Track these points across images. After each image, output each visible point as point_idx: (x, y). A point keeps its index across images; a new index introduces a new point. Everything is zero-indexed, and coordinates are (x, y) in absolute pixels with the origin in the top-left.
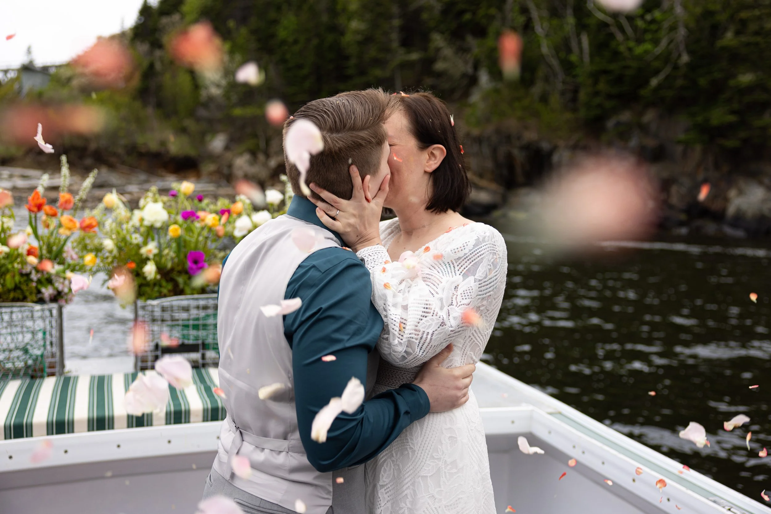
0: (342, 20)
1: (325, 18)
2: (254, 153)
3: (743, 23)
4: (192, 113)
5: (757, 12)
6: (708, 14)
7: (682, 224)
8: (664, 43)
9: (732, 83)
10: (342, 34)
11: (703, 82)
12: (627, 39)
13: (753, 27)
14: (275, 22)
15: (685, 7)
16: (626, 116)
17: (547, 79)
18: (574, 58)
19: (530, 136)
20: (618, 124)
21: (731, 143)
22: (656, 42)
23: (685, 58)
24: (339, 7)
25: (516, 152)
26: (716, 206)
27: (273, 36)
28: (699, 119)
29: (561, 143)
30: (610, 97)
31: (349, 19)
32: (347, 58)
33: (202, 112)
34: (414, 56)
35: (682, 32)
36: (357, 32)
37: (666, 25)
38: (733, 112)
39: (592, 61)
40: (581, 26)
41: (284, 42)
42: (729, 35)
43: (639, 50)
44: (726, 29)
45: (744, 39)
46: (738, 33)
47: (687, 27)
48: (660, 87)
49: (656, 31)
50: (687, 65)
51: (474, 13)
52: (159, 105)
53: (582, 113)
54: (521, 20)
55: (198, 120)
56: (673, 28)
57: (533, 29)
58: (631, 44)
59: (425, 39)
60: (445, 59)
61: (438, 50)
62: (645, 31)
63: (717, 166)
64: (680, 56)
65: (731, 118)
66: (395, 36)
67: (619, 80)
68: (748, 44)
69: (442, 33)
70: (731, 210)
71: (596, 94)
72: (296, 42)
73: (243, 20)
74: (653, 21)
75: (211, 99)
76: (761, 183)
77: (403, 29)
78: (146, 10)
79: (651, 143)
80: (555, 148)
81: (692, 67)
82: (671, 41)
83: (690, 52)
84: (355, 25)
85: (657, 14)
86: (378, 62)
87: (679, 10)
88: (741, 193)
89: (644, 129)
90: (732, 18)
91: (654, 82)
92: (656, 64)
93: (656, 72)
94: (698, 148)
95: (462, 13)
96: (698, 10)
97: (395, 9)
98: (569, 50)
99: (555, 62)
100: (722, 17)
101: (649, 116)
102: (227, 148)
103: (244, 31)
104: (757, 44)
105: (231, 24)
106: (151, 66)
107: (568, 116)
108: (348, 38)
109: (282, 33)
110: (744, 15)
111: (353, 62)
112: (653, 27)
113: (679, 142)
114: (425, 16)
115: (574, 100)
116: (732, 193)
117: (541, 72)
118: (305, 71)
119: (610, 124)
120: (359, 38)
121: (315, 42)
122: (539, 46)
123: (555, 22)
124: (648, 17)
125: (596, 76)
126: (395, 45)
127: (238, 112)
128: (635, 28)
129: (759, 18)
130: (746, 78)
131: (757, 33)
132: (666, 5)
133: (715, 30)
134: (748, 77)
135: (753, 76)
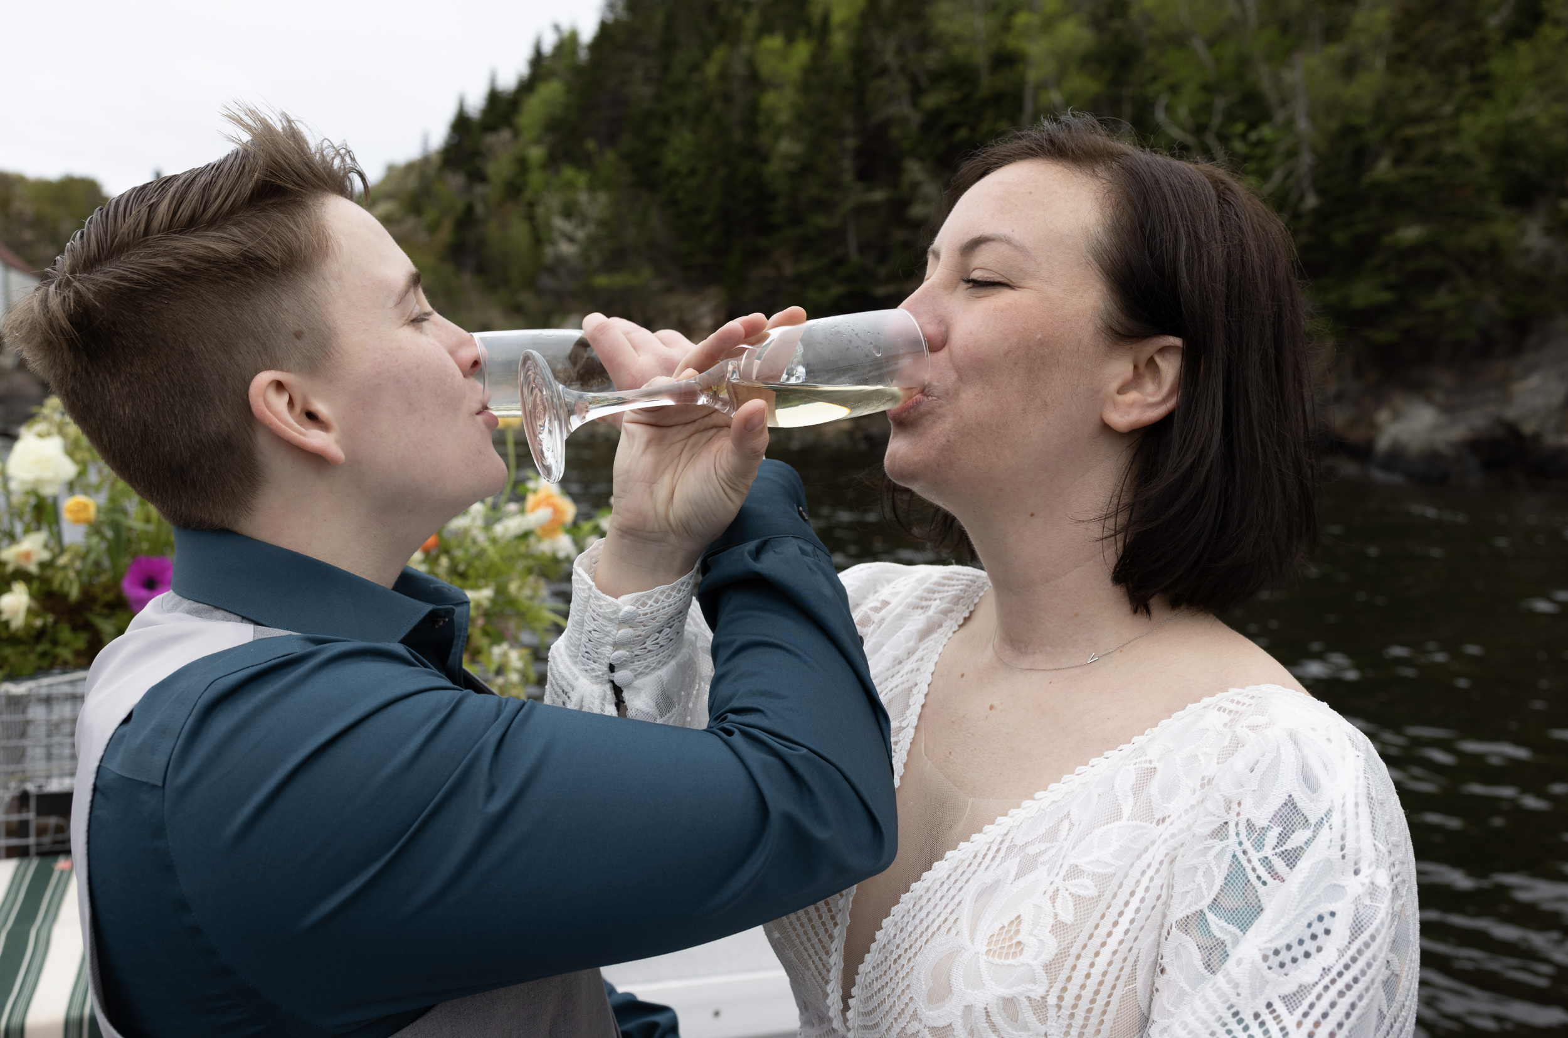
0: (764, 139)
1: (738, 136)
3: (1409, 145)
4: (530, 283)
5: (1429, 128)
6: (1349, 131)
8: (1278, 176)
9: (1387, 240)
10: (765, 160)
11: (1340, 238)
13: (1423, 151)
14: (661, 141)
15: (1313, 119)
21: (1383, 336)
22: (1265, 175)
23: (1311, 201)
24: (761, 119)
26: (1357, 435)
27: (656, 163)
28: (1333, 297)
31: (777, 136)
32: (772, 197)
33: (547, 281)
34: (878, 195)
35: (1306, 159)
36: (789, 157)
37: (1281, 148)
38: (1388, 287)
41: (673, 173)
42: (1384, 164)
44: (1377, 157)
45: (1408, 170)
46: (1398, 161)
47: (1314, 151)
49: (1265, 158)
50: (1315, 211)
51: (973, 129)
52: (481, 270)
55: (540, 292)
56: (1292, 154)
59: (895, 169)
60: (926, 200)
61: (915, 185)
62: (1246, 158)
63: (1359, 375)
64: (1302, 198)
65: (1385, 297)
66: (847, 164)
68: (1415, 179)
69: (921, 158)
70: (1383, 443)
72: (692, 172)
73: (610, 139)
74: (1260, 143)
75: (560, 260)
76: (1429, 401)
77: (859, 153)
78: (462, 124)
81: (1322, 215)
82: (1289, 174)
83: (1321, 192)
84: (786, 145)
85: (1266, 131)
86: (822, 205)
87: (1303, 125)
88: (1397, 416)
90: (1388, 137)
94: (1330, 343)
95: (954, 127)
96: (1334, 124)
97: (848, 122)
100: (1373, 136)
103: (610, 155)
104: (1429, 178)
105: (591, 145)
106: (470, 209)
108: (773, 168)
109: (671, 159)
110: (1410, 131)
111: (781, 203)
112: (1260, 151)
114: (895, 133)
116: (1383, 416)
118: (706, 218)
120: (792, 166)
121: (722, 172)
124: (1253, 136)
126: (848, 177)
127: (601, 281)
129: (1435, 137)
130: (1410, 233)
131: (1430, 161)
132: (1280, 117)
133: (1362, 157)
134: (1413, 231)
135: (1421, 230)
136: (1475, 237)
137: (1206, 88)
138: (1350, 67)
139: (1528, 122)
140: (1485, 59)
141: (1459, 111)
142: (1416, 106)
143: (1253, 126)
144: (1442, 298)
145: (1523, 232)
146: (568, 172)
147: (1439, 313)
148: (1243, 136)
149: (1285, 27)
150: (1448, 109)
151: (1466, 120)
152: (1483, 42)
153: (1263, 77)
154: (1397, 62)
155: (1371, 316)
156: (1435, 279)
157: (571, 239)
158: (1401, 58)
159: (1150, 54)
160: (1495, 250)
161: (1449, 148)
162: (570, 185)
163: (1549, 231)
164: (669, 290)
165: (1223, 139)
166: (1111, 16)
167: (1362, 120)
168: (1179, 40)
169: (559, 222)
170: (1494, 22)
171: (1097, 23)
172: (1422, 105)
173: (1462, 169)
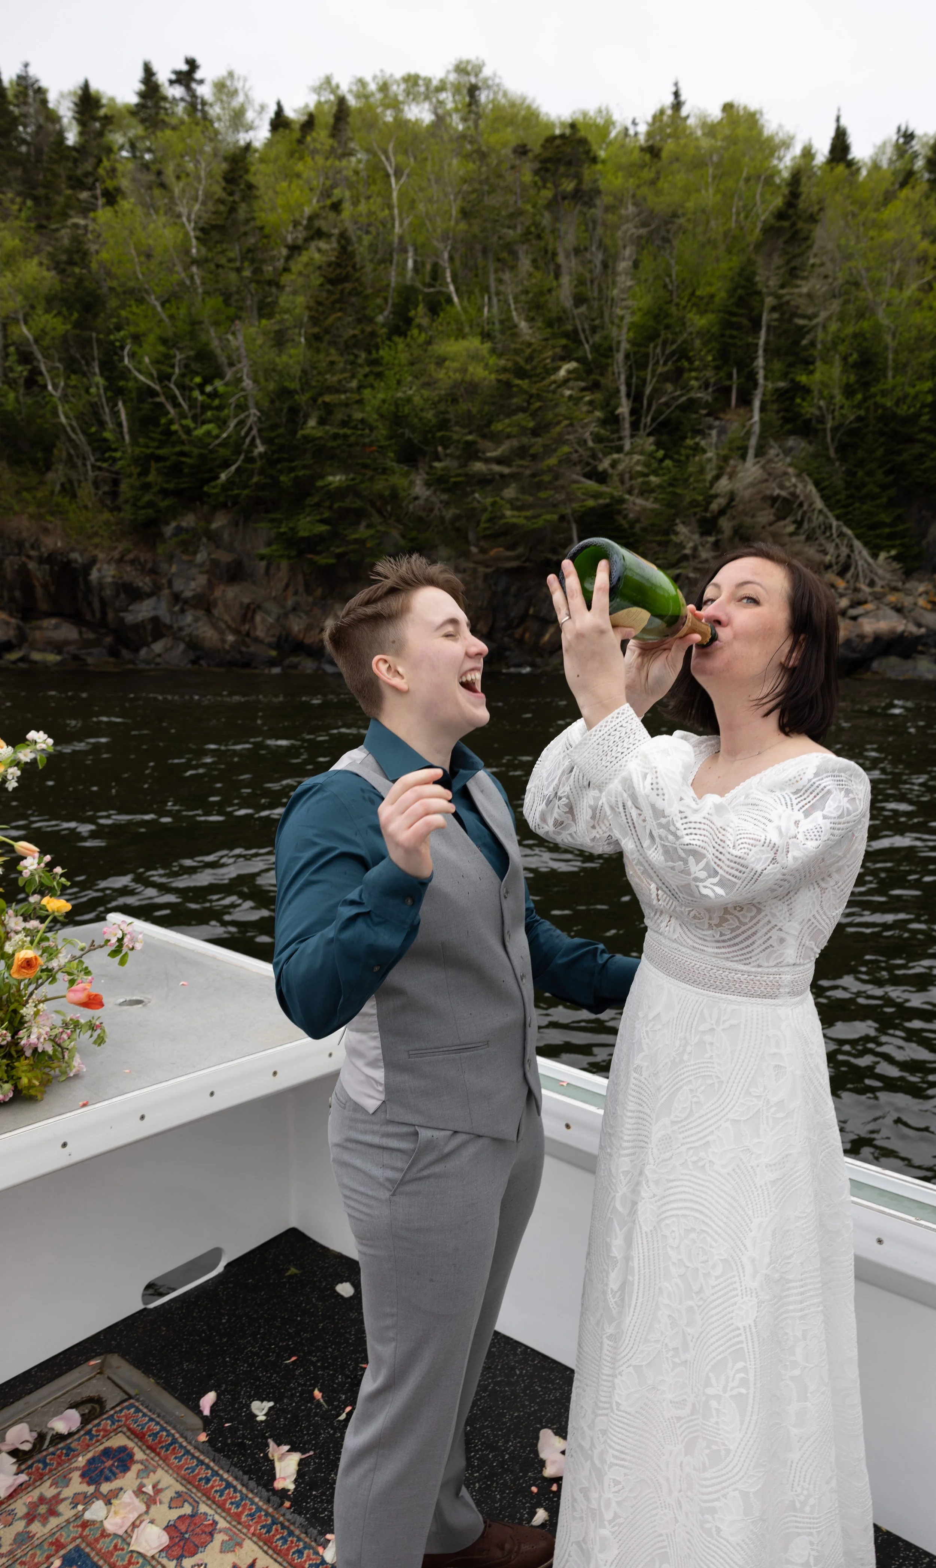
3: (327, 409)
5: (342, 397)
6: (284, 393)
7: (272, 663)
8: (232, 424)
9: (320, 483)
11: (285, 480)
12: (183, 416)
13: (339, 415)
15: (256, 381)
16: (189, 520)
17: (70, 461)
18: (107, 435)
19: (53, 542)
20: (179, 530)
21: (323, 560)
22: (222, 424)
23: (261, 448)
25: (32, 565)
26: (309, 637)
28: (283, 528)
29: (101, 556)
30: (165, 493)
35: (254, 412)
37: (233, 401)
38: (323, 521)
39: (135, 442)
40: (116, 391)
42: (312, 423)
43: (199, 432)
44: (307, 417)
45: (329, 429)
46: (322, 422)
47: (257, 405)
48: (230, 482)
49: (220, 408)
50: (260, 454)
53: (127, 513)
54: (21, 371)
56: (241, 407)
57: (45, 387)
58: (188, 422)
62: (205, 407)
63: (308, 591)
64: (253, 443)
65: (323, 528)
67: (176, 470)
68: (336, 437)
71: (147, 487)
74: (214, 395)
79: (225, 557)
80: (93, 561)
81: (270, 460)
82: (241, 423)
83: (267, 441)
85: (219, 385)
87: (247, 383)
89: (214, 538)
90: (315, 400)
91: (223, 476)
92: (224, 452)
93: (226, 465)
94: (284, 564)
96: (272, 386)
98: (102, 424)
99: (80, 439)
100: (303, 399)
101: (219, 522)
104: (345, 436)
107: (106, 515)
110: (328, 398)
112: (216, 402)
113: (262, 558)
115: (114, 494)
117: (60, 451)
119: (168, 530)
122: (55, 414)
123: (74, 380)
124: (209, 389)
125: (144, 463)
128: (192, 403)
129: (347, 405)
130: (336, 479)
131: (344, 424)
132: (229, 375)
133: (295, 415)
134: (338, 478)
135: (344, 478)
136: (380, 485)
137: (164, 341)
138: (280, 340)
139: (409, 400)
140: (377, 348)
141: (360, 388)
142: (332, 379)
143: (207, 380)
144: (362, 531)
145: (412, 483)
147: (361, 542)
148: (201, 387)
149: (227, 298)
150: (354, 384)
151: (367, 393)
152: (373, 334)
153: (212, 337)
154: (315, 340)
155: (312, 544)
156: (358, 515)
158: (317, 338)
159: (113, 303)
160: (394, 495)
161: (358, 416)
163: (428, 484)
165: (182, 387)
166: (71, 262)
167: (294, 385)
168: (137, 295)
170: (380, 319)
171: (60, 268)
172: (335, 378)
173: (367, 431)
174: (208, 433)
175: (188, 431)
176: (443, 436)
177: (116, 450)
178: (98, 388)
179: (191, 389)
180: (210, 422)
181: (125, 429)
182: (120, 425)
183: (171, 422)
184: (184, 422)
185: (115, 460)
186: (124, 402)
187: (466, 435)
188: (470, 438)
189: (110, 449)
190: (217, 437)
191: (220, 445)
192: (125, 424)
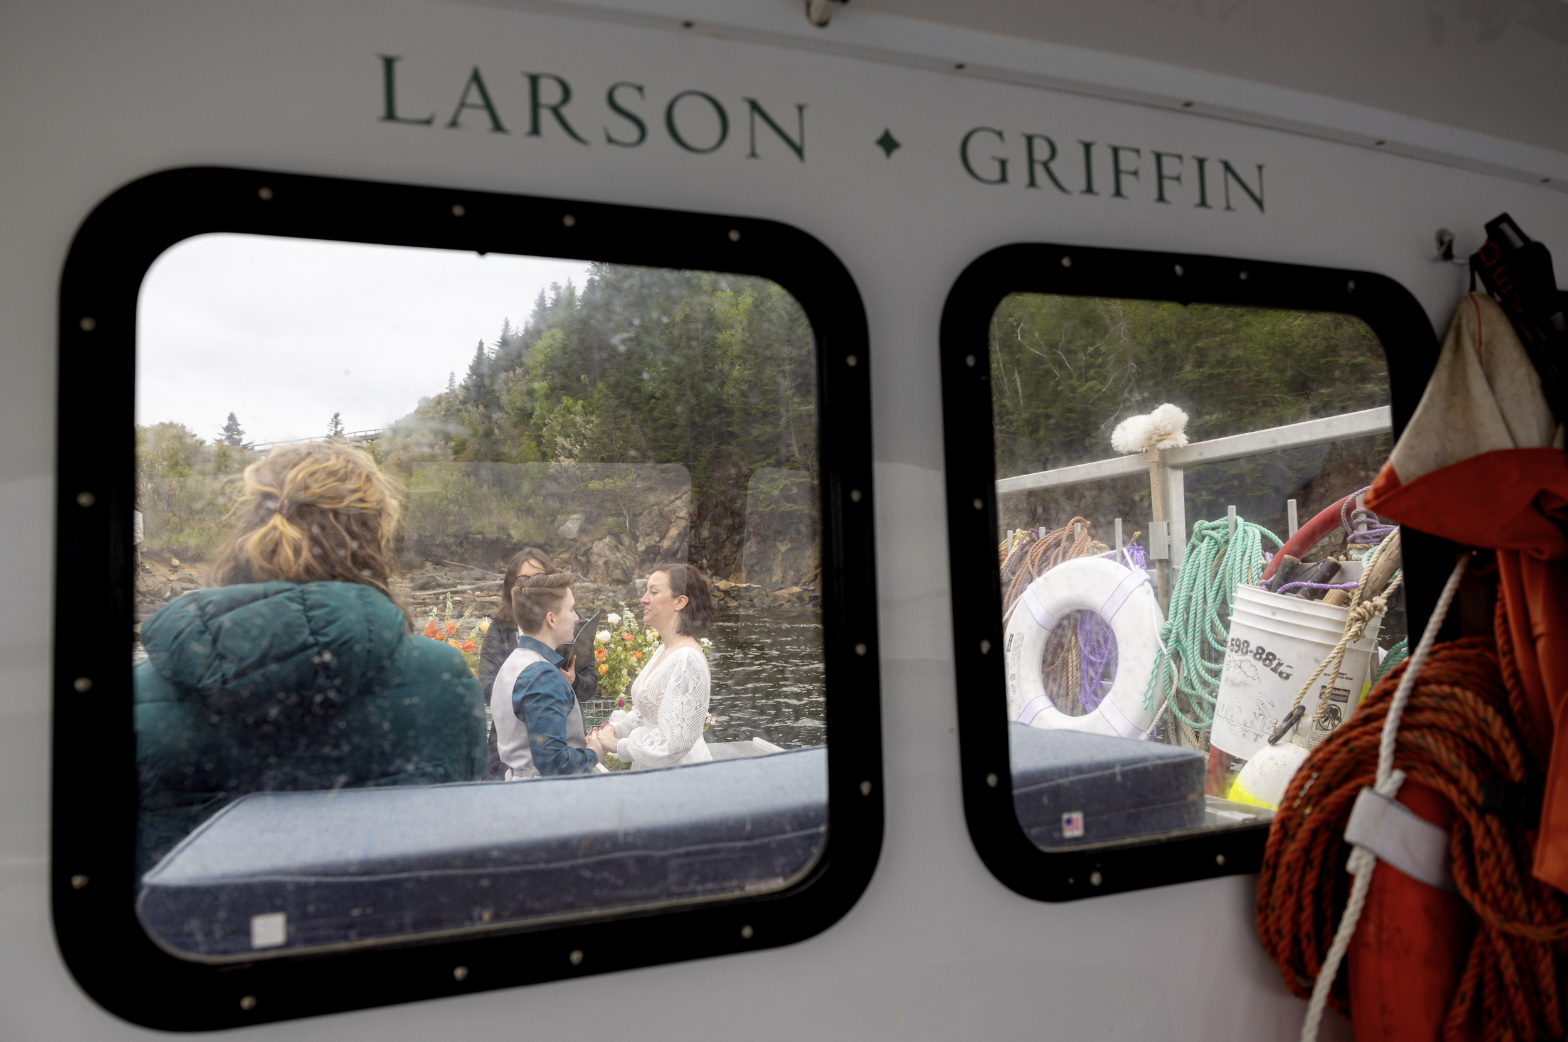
0: (721, 367)
1: (700, 365)
2: (617, 537)
3: (1202, 353)
5: (1217, 338)
6: (1161, 343)
10: (723, 383)
12: (1069, 376)
13: (1214, 356)
15: (1132, 337)
24: (718, 352)
27: (637, 388)
31: (731, 364)
32: (730, 413)
33: (553, 487)
36: (741, 380)
37: (1113, 357)
39: (1027, 405)
41: (650, 397)
42: (1188, 368)
43: (1083, 389)
44: (1183, 361)
45: (1206, 370)
46: (1199, 365)
47: (1136, 359)
52: (496, 482)
58: (1074, 382)
68: (1211, 377)
72: (665, 395)
73: (602, 375)
74: (1097, 354)
78: (480, 365)
84: (739, 371)
85: (1101, 344)
86: (767, 416)
87: (1125, 340)
90: (1189, 347)
92: (1105, 405)
96: (1149, 339)
100: (1178, 347)
102: (582, 530)
103: (600, 386)
104: (1219, 375)
105: (585, 379)
106: (489, 433)
108: (730, 389)
109: (648, 385)
110: (1202, 343)
111: (736, 415)
118: (679, 431)
120: (744, 387)
124: (1091, 349)
125: (1035, 422)
126: (788, 394)
127: (595, 485)
128: (1077, 364)
129: (1222, 346)
130: (1212, 418)
131: (1219, 363)
133: (1172, 362)
134: (1215, 416)
135: (1221, 415)
141: (1237, 326)
142: (1206, 324)
143: (1090, 342)
146: (567, 401)
148: (1085, 349)
150: (1228, 325)
151: (1242, 331)
157: (571, 455)
161: (1234, 354)
162: (569, 410)
164: (651, 489)
165: (1069, 352)
167: (1171, 335)
169: (560, 440)
172: (1210, 323)
173: (1244, 368)
174: (1091, 389)
175: (1073, 389)
176: (1327, 362)
177: (1013, 413)
178: (999, 363)
179: (1075, 352)
180: (1093, 379)
181: (1020, 395)
182: (1016, 392)
183: (1058, 384)
184: (1070, 382)
185: (1011, 422)
186: (1020, 373)
187: (1354, 357)
188: (1361, 359)
189: (1008, 413)
190: (1099, 391)
191: (1099, 399)
192: (1020, 390)
